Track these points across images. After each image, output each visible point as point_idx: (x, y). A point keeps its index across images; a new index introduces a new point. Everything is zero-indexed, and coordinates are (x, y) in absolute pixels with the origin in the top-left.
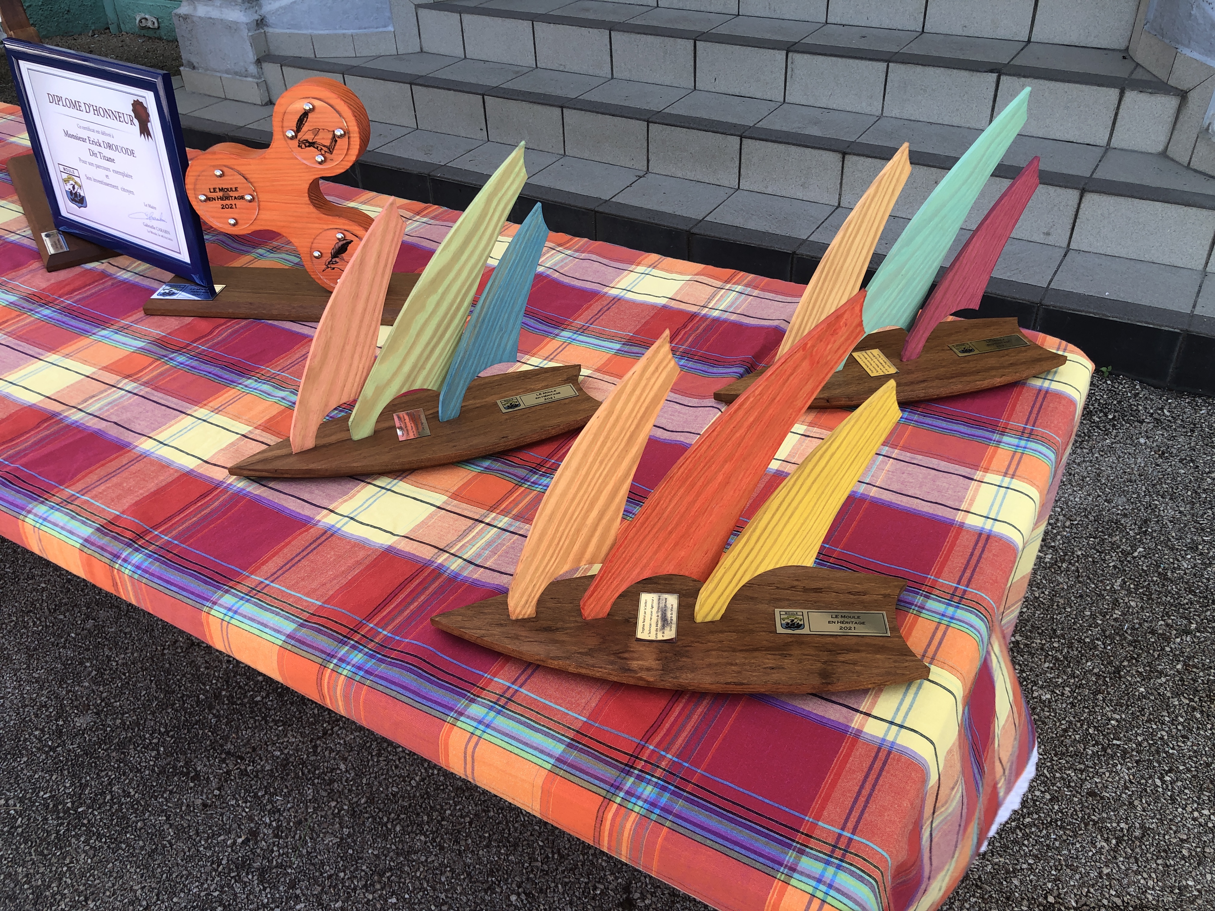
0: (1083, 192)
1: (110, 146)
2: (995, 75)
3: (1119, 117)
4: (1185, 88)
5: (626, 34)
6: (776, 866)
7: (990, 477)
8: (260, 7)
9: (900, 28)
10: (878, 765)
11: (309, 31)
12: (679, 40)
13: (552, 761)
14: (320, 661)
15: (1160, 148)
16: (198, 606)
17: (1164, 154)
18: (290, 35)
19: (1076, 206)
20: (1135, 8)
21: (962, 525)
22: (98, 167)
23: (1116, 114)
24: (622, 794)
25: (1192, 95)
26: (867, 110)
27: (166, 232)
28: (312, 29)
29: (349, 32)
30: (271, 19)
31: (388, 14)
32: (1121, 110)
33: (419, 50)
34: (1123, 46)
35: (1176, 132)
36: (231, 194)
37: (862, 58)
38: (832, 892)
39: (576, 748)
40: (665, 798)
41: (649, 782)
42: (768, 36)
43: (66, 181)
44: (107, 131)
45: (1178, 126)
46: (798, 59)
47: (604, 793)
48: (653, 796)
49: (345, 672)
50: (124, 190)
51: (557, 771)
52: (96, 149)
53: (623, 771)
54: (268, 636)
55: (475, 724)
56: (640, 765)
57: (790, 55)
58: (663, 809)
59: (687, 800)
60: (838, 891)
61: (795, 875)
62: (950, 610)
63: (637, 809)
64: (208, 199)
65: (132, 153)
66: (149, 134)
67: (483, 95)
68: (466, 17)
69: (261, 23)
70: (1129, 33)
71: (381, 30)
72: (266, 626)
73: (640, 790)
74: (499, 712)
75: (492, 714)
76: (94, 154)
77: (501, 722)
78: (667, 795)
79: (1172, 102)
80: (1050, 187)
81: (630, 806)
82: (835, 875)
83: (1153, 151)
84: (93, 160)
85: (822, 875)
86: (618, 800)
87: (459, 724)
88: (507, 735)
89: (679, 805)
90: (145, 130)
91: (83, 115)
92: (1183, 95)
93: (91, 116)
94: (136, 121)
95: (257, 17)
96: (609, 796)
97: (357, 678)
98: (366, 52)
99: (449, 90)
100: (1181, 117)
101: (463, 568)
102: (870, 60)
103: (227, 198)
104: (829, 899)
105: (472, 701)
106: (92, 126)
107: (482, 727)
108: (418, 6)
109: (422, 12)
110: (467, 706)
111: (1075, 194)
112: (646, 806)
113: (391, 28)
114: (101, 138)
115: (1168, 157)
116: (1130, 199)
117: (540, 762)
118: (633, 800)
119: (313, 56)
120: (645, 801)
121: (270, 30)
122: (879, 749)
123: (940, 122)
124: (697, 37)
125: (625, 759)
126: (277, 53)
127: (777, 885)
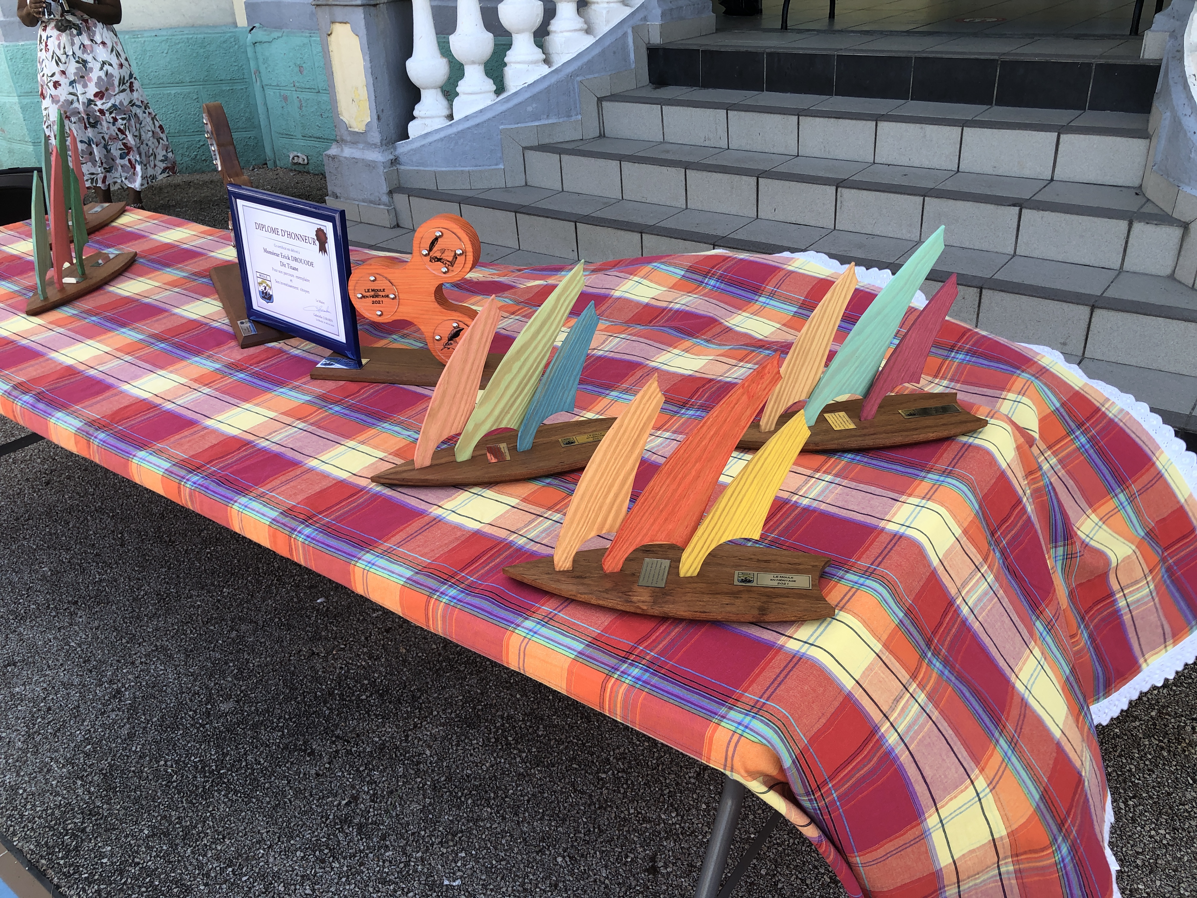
0: (1093, 308)
1: (296, 260)
2: (1017, 209)
3: (1129, 244)
4: (1187, 220)
5: (699, 172)
6: (713, 715)
7: (911, 500)
8: (395, 149)
9: (938, 167)
10: (791, 665)
11: (434, 169)
12: (744, 178)
13: (575, 653)
14: (428, 594)
15: (1169, 271)
16: (348, 560)
17: (1172, 277)
18: (418, 172)
19: (1088, 320)
20: (1146, 151)
21: (883, 529)
22: (285, 274)
23: (1127, 243)
24: (618, 673)
25: (1192, 226)
26: (907, 236)
27: (330, 320)
28: (437, 166)
29: (467, 169)
30: (403, 159)
31: (499, 155)
32: (1130, 239)
33: (524, 184)
34: (1137, 184)
35: (1181, 258)
36: (380, 293)
37: (901, 193)
38: (747, 731)
39: (591, 647)
40: (646, 676)
41: (637, 667)
42: (821, 174)
43: (260, 284)
44: (295, 249)
45: (1182, 253)
46: (846, 193)
47: (607, 672)
48: (639, 674)
49: (444, 601)
50: (302, 290)
51: (578, 659)
52: (285, 261)
53: (621, 660)
54: (394, 579)
55: (527, 631)
56: (633, 657)
57: (839, 189)
58: (644, 682)
59: (660, 677)
60: (751, 730)
61: (725, 720)
62: (862, 580)
63: (627, 681)
64: (363, 297)
65: (312, 264)
66: (325, 251)
67: (575, 222)
68: (565, 158)
69: (395, 161)
70: (1142, 173)
71: (493, 167)
72: (393, 573)
73: (631, 671)
74: (543, 626)
75: (539, 626)
76: (284, 265)
77: (544, 631)
78: (648, 674)
79: (1176, 233)
80: (1064, 304)
81: (623, 679)
82: (750, 721)
83: (1162, 274)
84: (283, 269)
85: (742, 721)
86: (616, 676)
87: (517, 631)
88: (547, 638)
89: (655, 680)
90: (323, 249)
91: (280, 238)
92: (1185, 226)
93: (285, 239)
94: (317, 243)
95: (392, 157)
96: (610, 674)
97: (452, 604)
98: (480, 186)
99: (547, 217)
100: (1184, 244)
101: (527, 544)
102: (908, 194)
103: (377, 296)
104: (745, 734)
105: (526, 619)
106: (285, 245)
107: (531, 633)
108: (525, 148)
109: (529, 154)
110: (523, 622)
111: (1087, 310)
112: (633, 680)
113: (501, 166)
114: (290, 254)
115: (1175, 279)
116: (1135, 315)
117: (567, 654)
118: (626, 676)
119: (435, 188)
120: (633, 677)
121: (402, 167)
122: (794, 657)
123: (972, 247)
124: (759, 175)
125: (623, 654)
126: (405, 186)
127: (712, 725)
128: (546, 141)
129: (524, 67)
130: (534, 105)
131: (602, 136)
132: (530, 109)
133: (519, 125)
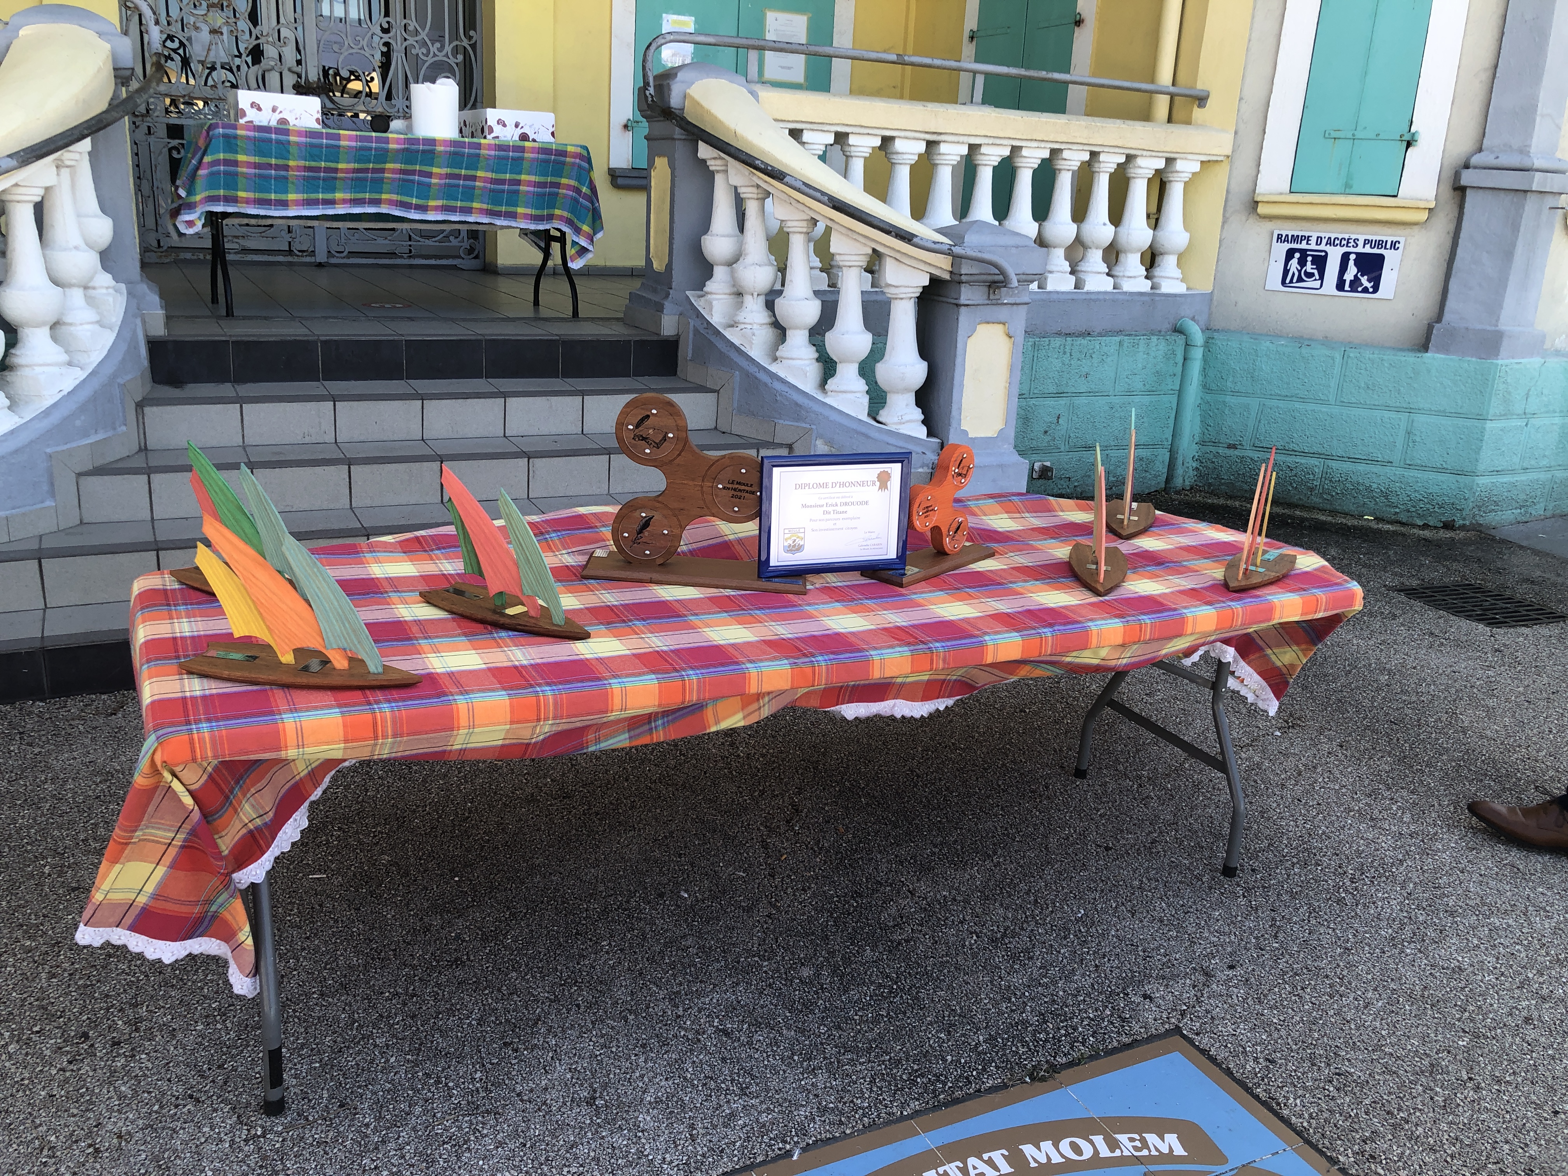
128: (100, 462)
129: (56, 369)
130: (83, 418)
131: (144, 449)
132: (78, 423)
133: (68, 446)
